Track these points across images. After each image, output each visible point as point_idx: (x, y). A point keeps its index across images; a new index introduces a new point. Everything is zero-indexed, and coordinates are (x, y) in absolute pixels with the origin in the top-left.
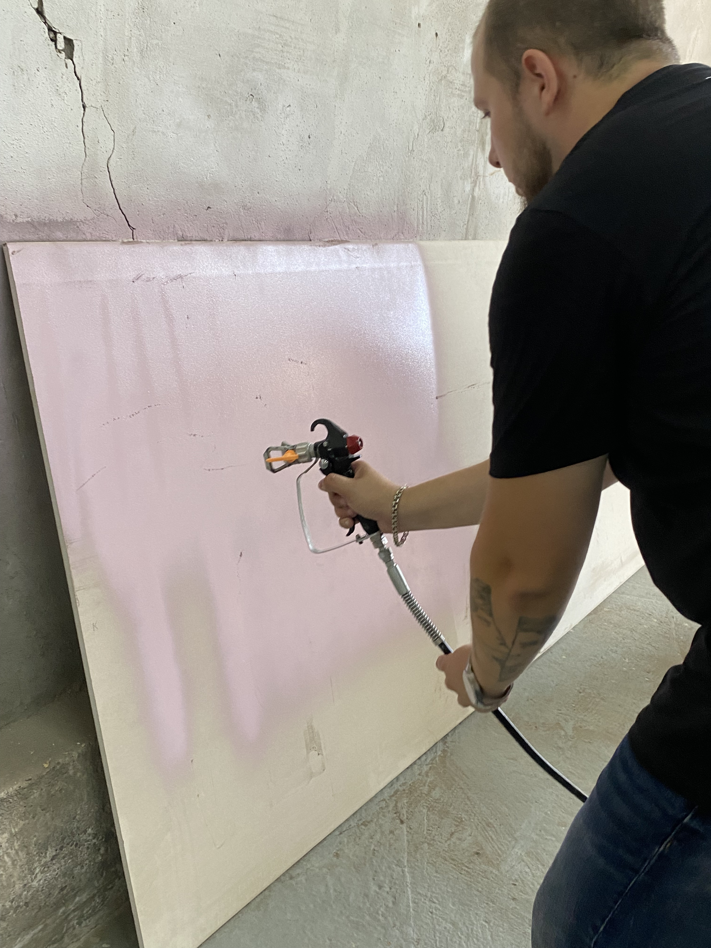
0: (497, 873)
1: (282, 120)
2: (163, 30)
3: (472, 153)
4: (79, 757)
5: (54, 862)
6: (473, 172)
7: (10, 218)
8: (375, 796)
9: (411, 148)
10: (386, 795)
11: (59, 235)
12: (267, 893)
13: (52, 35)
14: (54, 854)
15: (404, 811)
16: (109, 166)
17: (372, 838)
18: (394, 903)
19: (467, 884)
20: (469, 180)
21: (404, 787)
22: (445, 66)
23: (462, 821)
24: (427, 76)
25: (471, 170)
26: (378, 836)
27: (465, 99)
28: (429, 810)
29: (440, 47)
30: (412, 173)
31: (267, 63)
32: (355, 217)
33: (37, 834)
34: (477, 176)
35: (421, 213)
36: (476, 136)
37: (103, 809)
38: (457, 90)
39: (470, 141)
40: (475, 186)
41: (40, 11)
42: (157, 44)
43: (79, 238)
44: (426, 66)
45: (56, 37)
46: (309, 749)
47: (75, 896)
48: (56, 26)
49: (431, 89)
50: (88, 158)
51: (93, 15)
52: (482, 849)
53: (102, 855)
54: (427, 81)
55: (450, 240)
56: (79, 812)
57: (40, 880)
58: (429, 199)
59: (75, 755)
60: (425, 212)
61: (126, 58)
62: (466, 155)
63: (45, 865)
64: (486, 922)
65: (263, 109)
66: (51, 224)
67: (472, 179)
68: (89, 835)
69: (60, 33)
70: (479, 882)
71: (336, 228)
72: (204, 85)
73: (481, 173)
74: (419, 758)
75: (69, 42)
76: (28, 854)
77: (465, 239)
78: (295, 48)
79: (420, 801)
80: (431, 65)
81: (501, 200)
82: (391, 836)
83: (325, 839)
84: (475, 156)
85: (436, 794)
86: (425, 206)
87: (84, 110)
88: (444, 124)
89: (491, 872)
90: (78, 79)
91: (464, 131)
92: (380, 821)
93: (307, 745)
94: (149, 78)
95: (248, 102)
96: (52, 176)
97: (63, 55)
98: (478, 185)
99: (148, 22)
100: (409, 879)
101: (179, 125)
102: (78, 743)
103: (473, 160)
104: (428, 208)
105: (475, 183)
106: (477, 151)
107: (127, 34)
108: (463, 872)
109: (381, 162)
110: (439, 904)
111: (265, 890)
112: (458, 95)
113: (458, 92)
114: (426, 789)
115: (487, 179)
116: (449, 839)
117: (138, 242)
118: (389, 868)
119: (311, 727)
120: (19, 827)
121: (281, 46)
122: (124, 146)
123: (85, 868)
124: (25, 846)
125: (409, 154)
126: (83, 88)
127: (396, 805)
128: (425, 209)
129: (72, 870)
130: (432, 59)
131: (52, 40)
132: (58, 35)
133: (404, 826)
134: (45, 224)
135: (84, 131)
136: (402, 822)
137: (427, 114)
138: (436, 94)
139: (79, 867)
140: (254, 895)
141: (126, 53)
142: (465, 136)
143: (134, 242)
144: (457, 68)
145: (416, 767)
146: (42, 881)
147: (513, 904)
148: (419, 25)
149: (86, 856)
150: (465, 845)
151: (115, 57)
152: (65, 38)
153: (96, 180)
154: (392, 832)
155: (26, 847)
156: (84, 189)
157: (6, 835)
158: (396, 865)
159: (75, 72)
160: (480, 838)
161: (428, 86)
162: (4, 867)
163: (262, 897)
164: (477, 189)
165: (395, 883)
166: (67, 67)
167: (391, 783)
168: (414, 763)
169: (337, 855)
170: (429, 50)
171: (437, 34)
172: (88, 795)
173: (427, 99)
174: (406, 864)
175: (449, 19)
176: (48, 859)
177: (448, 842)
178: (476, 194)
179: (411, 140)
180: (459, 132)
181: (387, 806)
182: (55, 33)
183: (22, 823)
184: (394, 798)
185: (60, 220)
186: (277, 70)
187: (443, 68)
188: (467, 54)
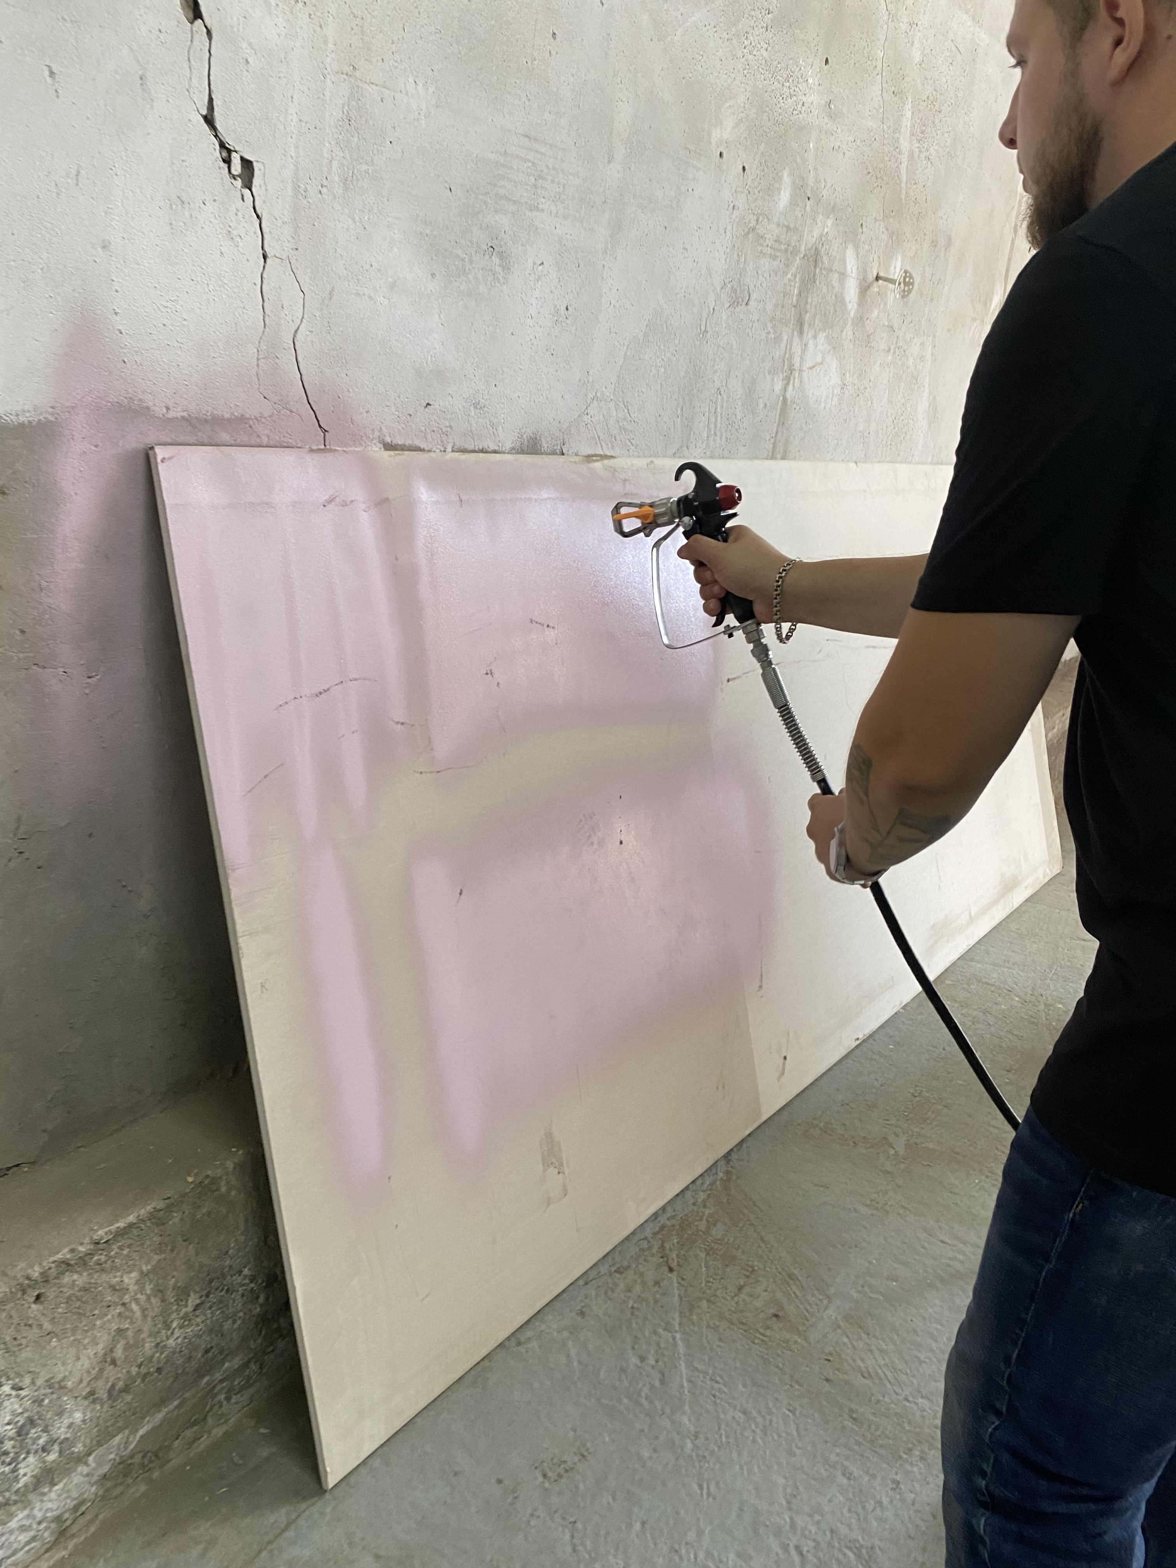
0: (803, 1342)
1: (532, 283)
2: (375, 152)
3: (785, 337)
4: (234, 1168)
5: (197, 1313)
6: (786, 364)
7: (159, 411)
8: (633, 1233)
9: (703, 328)
10: (648, 1232)
11: (225, 437)
12: (486, 1363)
13: (225, 154)
14: (198, 1301)
15: (674, 1255)
16: (296, 342)
17: (630, 1291)
18: (662, 1382)
19: (762, 1358)
20: (781, 375)
21: (674, 1221)
22: (754, 214)
23: (754, 1270)
24: (729, 228)
25: (784, 361)
26: (638, 1288)
27: (779, 262)
28: (708, 1254)
29: (747, 187)
30: (704, 364)
31: (515, 202)
32: (625, 423)
33: (175, 1273)
34: (791, 370)
35: (713, 419)
36: (793, 314)
37: (265, 1243)
38: (769, 248)
39: (783, 320)
40: (788, 383)
41: (209, 120)
42: (367, 172)
43: (253, 442)
44: (728, 213)
45: (230, 156)
46: (547, 1164)
47: (223, 1362)
48: (231, 142)
49: (734, 246)
50: (267, 330)
51: (282, 128)
52: (782, 1309)
53: (261, 1306)
54: (728, 233)
55: (751, 459)
56: (232, 1245)
57: (178, 1338)
58: (725, 400)
59: (230, 1165)
60: (719, 418)
61: (324, 190)
62: (778, 339)
63: (185, 1317)
64: (789, 1410)
65: (506, 268)
66: (217, 422)
67: (785, 374)
68: (245, 1276)
69: (236, 152)
70: (778, 1355)
71: (599, 438)
72: (428, 231)
73: (797, 366)
74: (693, 1182)
75: (247, 164)
76: (163, 1301)
77: (772, 459)
78: (553, 181)
79: (695, 1241)
80: (735, 211)
81: (823, 405)
82: (656, 1288)
83: (564, 1291)
84: (790, 342)
85: (718, 1231)
86: (719, 410)
87: (265, 262)
88: (749, 296)
89: (796, 1342)
90: (258, 217)
91: (776, 306)
92: (641, 1268)
93: (543, 1160)
94: (354, 219)
95: (487, 257)
96: (218, 355)
97: (239, 183)
98: (791, 382)
99: (356, 139)
100: (681, 1347)
101: (392, 286)
102: (234, 1150)
103: (786, 346)
104: (724, 413)
105: (788, 380)
106: (793, 333)
107: (326, 155)
108: (757, 1341)
109: (662, 347)
110: (725, 1385)
111: (483, 1359)
112: (771, 256)
113: (770, 251)
114: (702, 1226)
115: (805, 374)
116: (736, 1295)
117: (331, 450)
118: (655, 1332)
119: (549, 1136)
120: (154, 1263)
121: (533, 180)
122: (317, 314)
123: (239, 1322)
124: (159, 1291)
125: (701, 336)
126: (264, 230)
127: (662, 1247)
128: (719, 415)
129: (221, 1326)
130: (736, 203)
131: (224, 161)
132: (234, 154)
133: (674, 1276)
134: (206, 421)
135: (263, 290)
136: (671, 1270)
137: (726, 281)
138: (740, 254)
139: (230, 1322)
140: (467, 1367)
141: (325, 183)
142: (778, 313)
143: (326, 449)
144: (770, 218)
145: (689, 1194)
146: (180, 1340)
147: (827, 1387)
148: (721, 154)
149: (239, 1307)
150: (759, 1303)
151: (309, 187)
152: (242, 158)
153: (278, 361)
154: (657, 1283)
155: (161, 1291)
156: (260, 372)
157: (134, 1275)
158: (664, 1329)
159: (254, 208)
160: (779, 1295)
161: (729, 242)
162: (131, 1318)
163: (479, 1368)
164: (790, 388)
165: (663, 1355)
166: (243, 200)
167: (655, 1215)
168: (687, 1188)
169: (582, 1313)
170: (733, 190)
171: (744, 168)
172: (246, 1221)
173: (728, 260)
174: (677, 1328)
175: (762, 147)
176: (190, 1308)
177: (736, 1299)
178: (788, 396)
179: (705, 316)
180: (769, 307)
181: (650, 1248)
182: (229, 151)
183: (156, 1258)
184: (659, 1236)
185: (227, 416)
186: (528, 213)
187: (751, 217)
188: (784, 197)
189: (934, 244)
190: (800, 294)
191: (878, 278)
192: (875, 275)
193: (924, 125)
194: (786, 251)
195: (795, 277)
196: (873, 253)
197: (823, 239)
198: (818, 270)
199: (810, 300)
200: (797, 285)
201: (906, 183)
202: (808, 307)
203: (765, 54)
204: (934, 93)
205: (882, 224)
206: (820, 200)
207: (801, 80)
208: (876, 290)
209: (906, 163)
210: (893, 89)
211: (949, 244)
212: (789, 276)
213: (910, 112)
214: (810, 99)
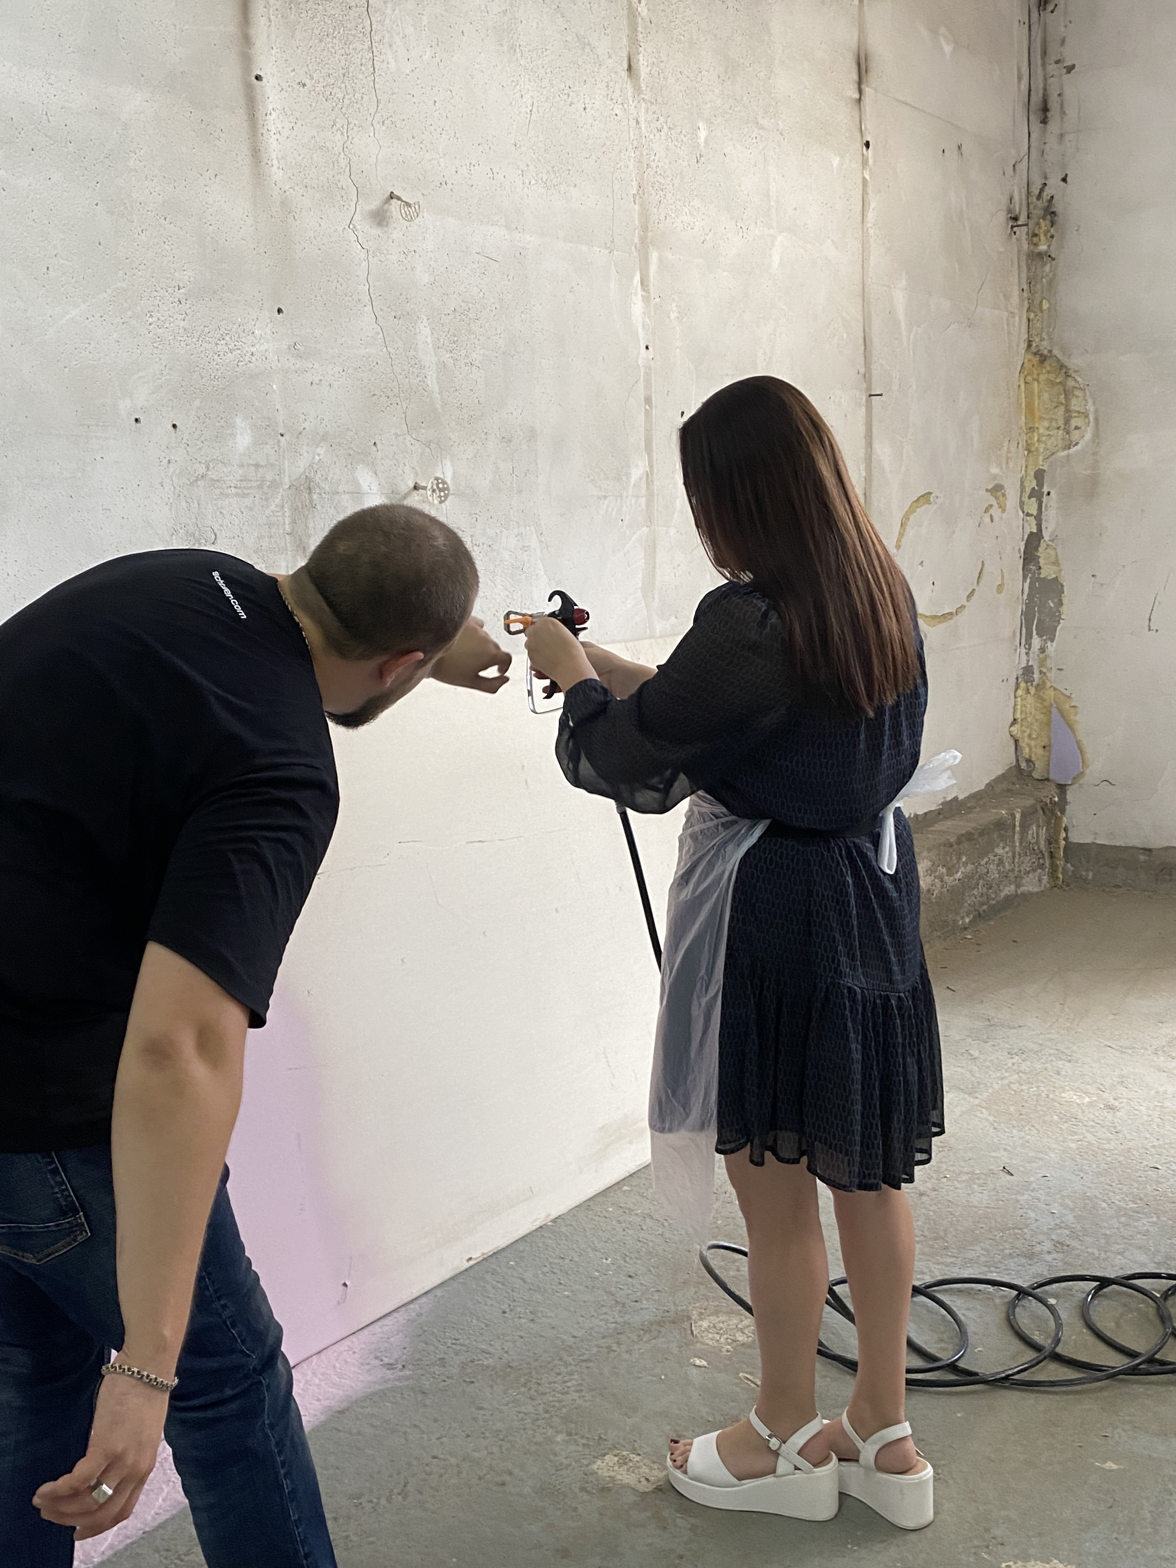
22: (200, 463)
24: (167, 481)
27: (252, 498)
29: (184, 441)
36: (288, 541)
38: (233, 489)
39: (276, 549)
44: (162, 468)
49: (179, 496)
54: (167, 486)
80: (171, 465)
88: (216, 535)
91: (260, 537)
112: (237, 495)
113: (234, 491)
130: (172, 457)
138: (189, 500)
142: (264, 544)
144: (226, 461)
148: (137, 420)
161: (171, 493)
170: (164, 447)
171: (174, 426)
173: (174, 509)
175: (197, 403)
180: (249, 541)
187: (197, 466)
188: (243, 440)
189: (507, 440)
190: (294, 522)
191: (416, 488)
192: (412, 485)
193: (455, 336)
194: (260, 487)
195: (283, 507)
196: (401, 465)
197: (315, 467)
198: (315, 497)
199: (311, 525)
200: (287, 514)
201: (440, 393)
202: (311, 531)
203: (182, 324)
204: (463, 304)
205: (408, 438)
206: (300, 433)
207: (242, 334)
208: (417, 498)
209: (435, 375)
210: (393, 314)
211: (532, 435)
212: (273, 508)
213: (428, 329)
214: (263, 348)
